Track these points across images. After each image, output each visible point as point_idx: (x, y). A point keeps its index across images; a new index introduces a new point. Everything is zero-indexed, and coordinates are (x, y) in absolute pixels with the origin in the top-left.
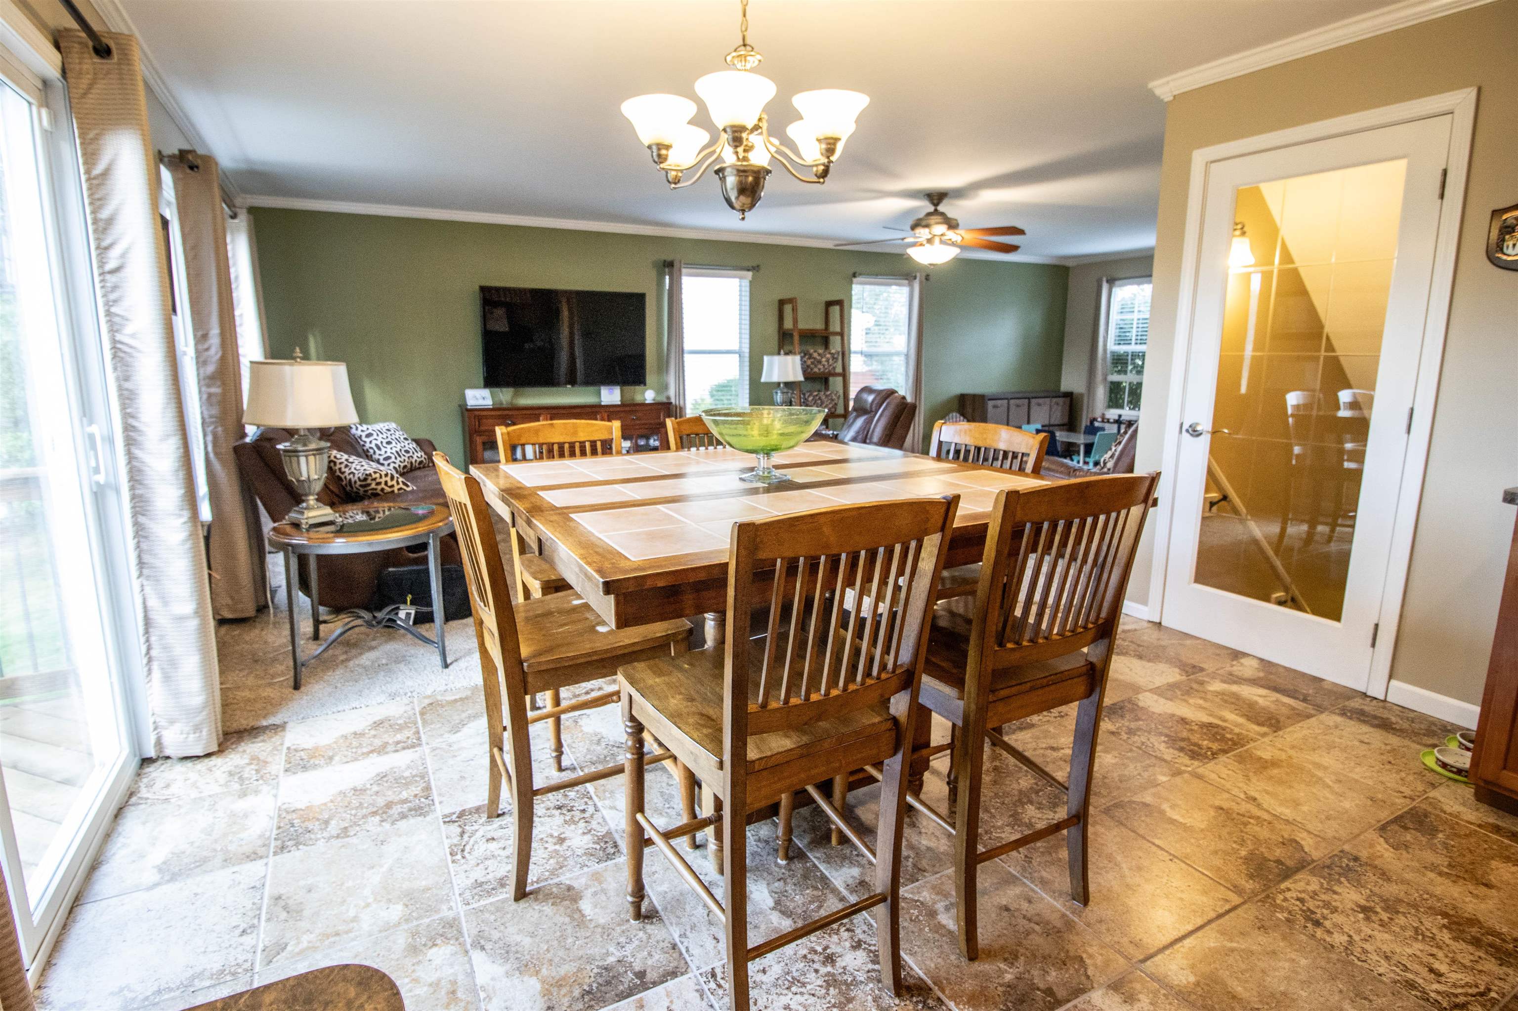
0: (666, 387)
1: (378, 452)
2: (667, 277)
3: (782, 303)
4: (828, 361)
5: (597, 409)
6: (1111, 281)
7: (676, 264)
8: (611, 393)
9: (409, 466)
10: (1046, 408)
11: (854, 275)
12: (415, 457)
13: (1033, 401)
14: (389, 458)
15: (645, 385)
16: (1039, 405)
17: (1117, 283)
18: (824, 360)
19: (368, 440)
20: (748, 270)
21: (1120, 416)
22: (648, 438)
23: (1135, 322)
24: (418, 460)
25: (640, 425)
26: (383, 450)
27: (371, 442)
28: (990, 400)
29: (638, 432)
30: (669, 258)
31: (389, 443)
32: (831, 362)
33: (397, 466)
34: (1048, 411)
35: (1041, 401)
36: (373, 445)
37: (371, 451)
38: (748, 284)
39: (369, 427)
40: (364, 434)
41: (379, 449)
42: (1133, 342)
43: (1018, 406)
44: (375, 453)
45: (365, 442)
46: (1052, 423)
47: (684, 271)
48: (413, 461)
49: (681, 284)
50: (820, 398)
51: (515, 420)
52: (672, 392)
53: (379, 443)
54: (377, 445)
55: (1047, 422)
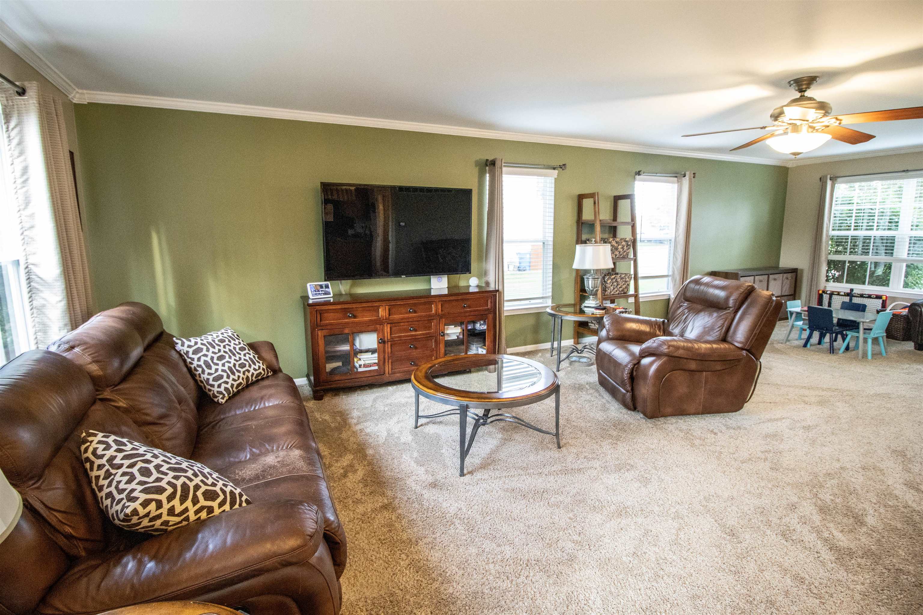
0: (486, 273)
1: (207, 371)
2: (488, 175)
3: (581, 198)
4: (623, 248)
5: (430, 300)
6: (834, 179)
7: (498, 164)
8: (440, 281)
9: (244, 382)
10: (779, 282)
11: (639, 173)
12: (252, 370)
13: (771, 276)
14: (221, 377)
15: (470, 273)
16: (775, 279)
17: (839, 180)
18: (620, 247)
19: (196, 357)
20: (554, 169)
21: (852, 290)
22: (474, 322)
23: (854, 212)
24: (256, 373)
25: (471, 311)
26: (214, 367)
27: (199, 359)
28: (742, 277)
29: (469, 319)
30: (491, 158)
31: (221, 358)
32: (625, 248)
33: (229, 386)
34: (780, 285)
35: (776, 276)
36: (201, 363)
37: (200, 370)
38: (553, 181)
39: (199, 340)
40: (191, 350)
41: (209, 367)
42: (852, 228)
43: (761, 281)
44: (203, 372)
45: (193, 359)
46: (783, 294)
47: (504, 169)
48: (250, 375)
49: (502, 181)
50: (616, 281)
51: (355, 313)
52: (491, 278)
53: (208, 359)
54: (206, 362)
55: (779, 294)
